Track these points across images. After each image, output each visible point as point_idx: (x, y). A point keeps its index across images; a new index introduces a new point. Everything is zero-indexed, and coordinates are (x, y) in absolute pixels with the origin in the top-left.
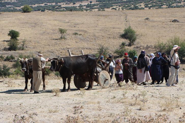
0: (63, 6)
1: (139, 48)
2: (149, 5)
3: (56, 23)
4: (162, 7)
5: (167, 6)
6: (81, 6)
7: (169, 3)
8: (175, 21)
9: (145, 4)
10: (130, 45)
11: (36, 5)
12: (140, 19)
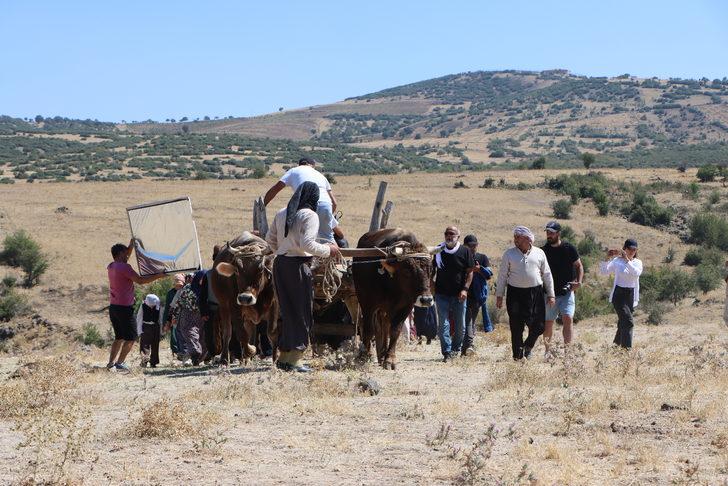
1: (57, 294)
2: (29, 173)
4: (68, 178)
5: (82, 175)
7: (87, 168)
9: (14, 168)
10: (28, 284)
12: (39, 210)
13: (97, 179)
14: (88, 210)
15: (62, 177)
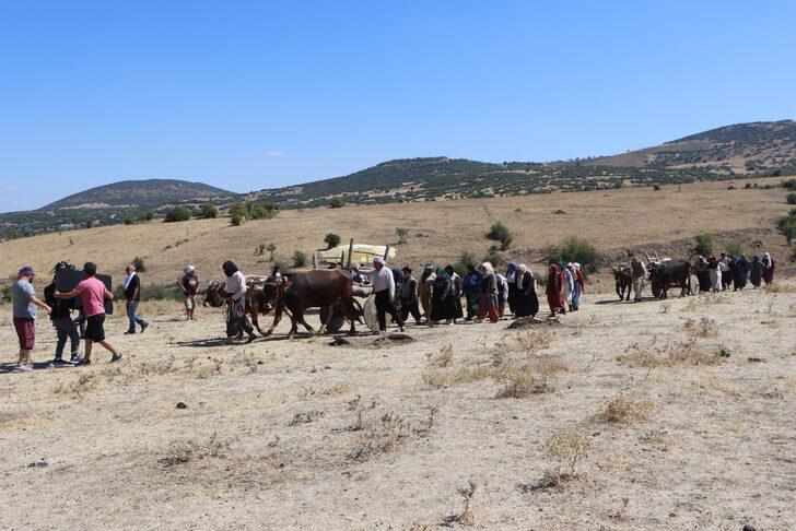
0: (371, 196)
1: (517, 254)
2: (501, 191)
3: (386, 220)
4: (520, 193)
5: (527, 191)
6: (398, 195)
7: (529, 187)
8: (559, 212)
9: (493, 189)
10: (503, 249)
11: (331, 197)
12: (507, 211)
13: (534, 192)
14: (531, 210)
15: (516, 193)
